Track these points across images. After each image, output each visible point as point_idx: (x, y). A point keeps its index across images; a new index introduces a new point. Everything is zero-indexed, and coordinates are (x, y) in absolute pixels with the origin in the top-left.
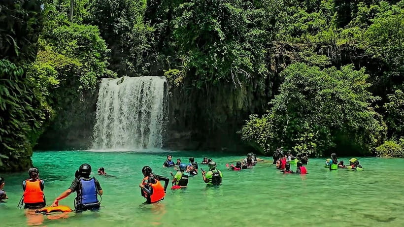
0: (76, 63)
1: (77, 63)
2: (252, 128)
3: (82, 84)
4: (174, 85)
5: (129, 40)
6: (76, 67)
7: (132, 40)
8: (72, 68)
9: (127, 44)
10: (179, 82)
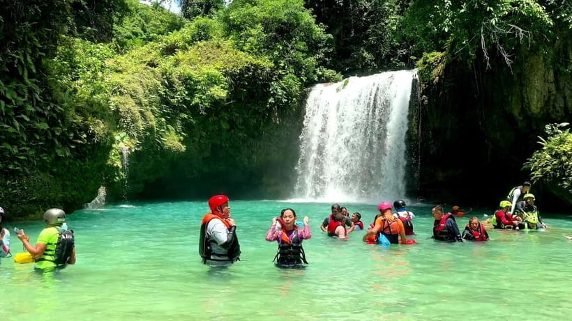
0: (261, 63)
1: (266, 62)
2: (551, 155)
3: (274, 95)
4: (430, 83)
5: (365, 14)
6: (261, 69)
7: (370, 13)
8: (255, 70)
9: (361, 21)
10: (438, 76)
